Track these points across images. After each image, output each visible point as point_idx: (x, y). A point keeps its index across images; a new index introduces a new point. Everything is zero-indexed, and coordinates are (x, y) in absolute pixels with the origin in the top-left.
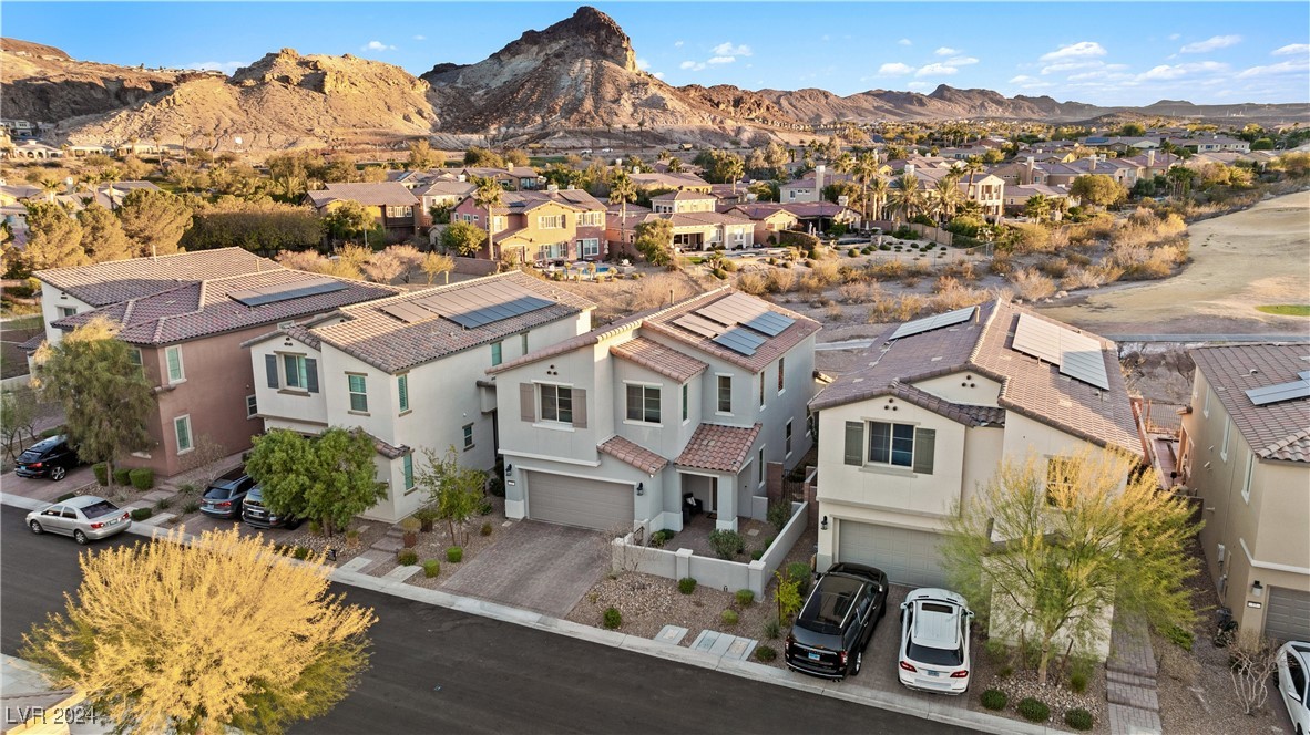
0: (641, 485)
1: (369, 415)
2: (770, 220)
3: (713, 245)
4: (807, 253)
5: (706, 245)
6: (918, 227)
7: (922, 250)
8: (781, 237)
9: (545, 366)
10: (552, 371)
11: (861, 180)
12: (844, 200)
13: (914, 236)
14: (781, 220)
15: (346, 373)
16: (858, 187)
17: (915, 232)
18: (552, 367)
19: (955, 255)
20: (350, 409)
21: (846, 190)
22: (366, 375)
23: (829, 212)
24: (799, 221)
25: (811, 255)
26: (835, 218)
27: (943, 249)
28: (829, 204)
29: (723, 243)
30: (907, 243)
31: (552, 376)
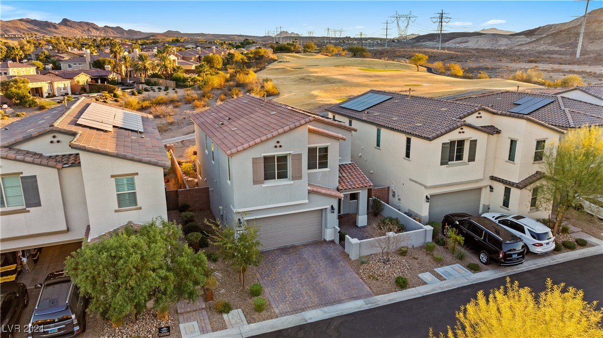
0: (332, 206)
1: (140, 208)
2: (76, 79)
3: (49, 94)
4: (112, 94)
5: (45, 95)
6: (156, 79)
7: (165, 90)
8: (89, 87)
9: (273, 143)
10: (278, 145)
11: (115, 57)
12: (108, 67)
13: (155, 84)
14: (83, 79)
15: (112, 176)
16: (112, 61)
17: (155, 82)
18: (278, 142)
19: (181, 92)
20: (117, 208)
21: (107, 62)
22: (137, 174)
23: (104, 74)
24: (92, 79)
25: (115, 96)
26: (109, 77)
27: (174, 89)
28: (98, 70)
29: (53, 93)
30: (156, 88)
31: (278, 148)
